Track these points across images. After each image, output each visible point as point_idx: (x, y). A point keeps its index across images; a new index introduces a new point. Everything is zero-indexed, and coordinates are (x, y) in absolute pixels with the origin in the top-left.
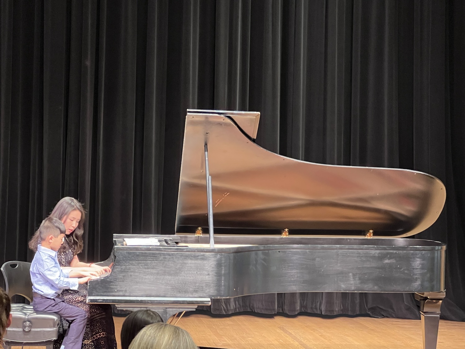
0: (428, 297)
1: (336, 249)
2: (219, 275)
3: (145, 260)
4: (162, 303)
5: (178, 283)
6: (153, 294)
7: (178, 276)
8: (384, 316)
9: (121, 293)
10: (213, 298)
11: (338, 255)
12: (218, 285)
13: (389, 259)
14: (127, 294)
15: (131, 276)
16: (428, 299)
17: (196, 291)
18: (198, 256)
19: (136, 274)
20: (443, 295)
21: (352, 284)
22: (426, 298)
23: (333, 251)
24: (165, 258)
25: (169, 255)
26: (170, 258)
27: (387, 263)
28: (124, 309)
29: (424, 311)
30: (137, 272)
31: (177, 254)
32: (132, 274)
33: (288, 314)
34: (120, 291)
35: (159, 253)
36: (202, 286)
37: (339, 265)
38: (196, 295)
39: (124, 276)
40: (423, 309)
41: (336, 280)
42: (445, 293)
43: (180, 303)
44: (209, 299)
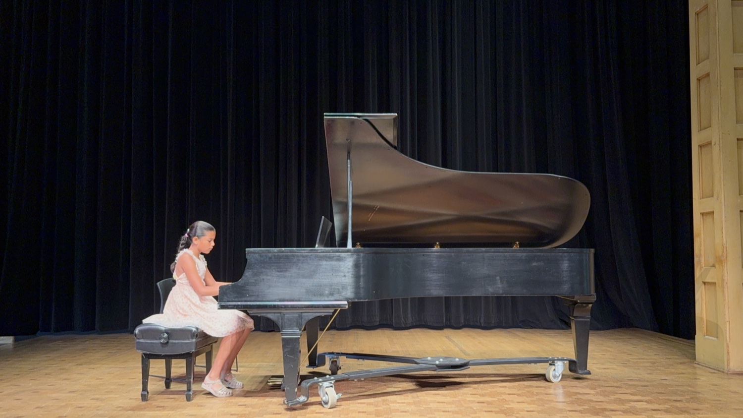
0: (578, 301)
1: (482, 252)
2: (357, 277)
3: (278, 263)
4: (296, 308)
5: (313, 286)
6: (287, 297)
7: (312, 278)
8: (532, 327)
9: (253, 298)
10: (350, 301)
11: (484, 258)
12: (357, 287)
13: (537, 262)
14: (259, 299)
15: (263, 279)
16: (579, 303)
17: (332, 294)
18: (333, 257)
19: (269, 277)
20: (594, 298)
21: (500, 288)
22: (576, 303)
23: (479, 254)
24: (299, 260)
25: (303, 257)
26: (304, 260)
27: (534, 266)
28: (259, 315)
29: (574, 315)
30: (270, 276)
31: (311, 255)
32: (265, 277)
33: (454, 325)
34: (253, 296)
35: (292, 255)
36: (338, 289)
37: (486, 268)
38: (332, 299)
39: (255, 280)
40: (573, 312)
41: (483, 283)
42: (595, 296)
43: (315, 307)
44: (346, 303)
